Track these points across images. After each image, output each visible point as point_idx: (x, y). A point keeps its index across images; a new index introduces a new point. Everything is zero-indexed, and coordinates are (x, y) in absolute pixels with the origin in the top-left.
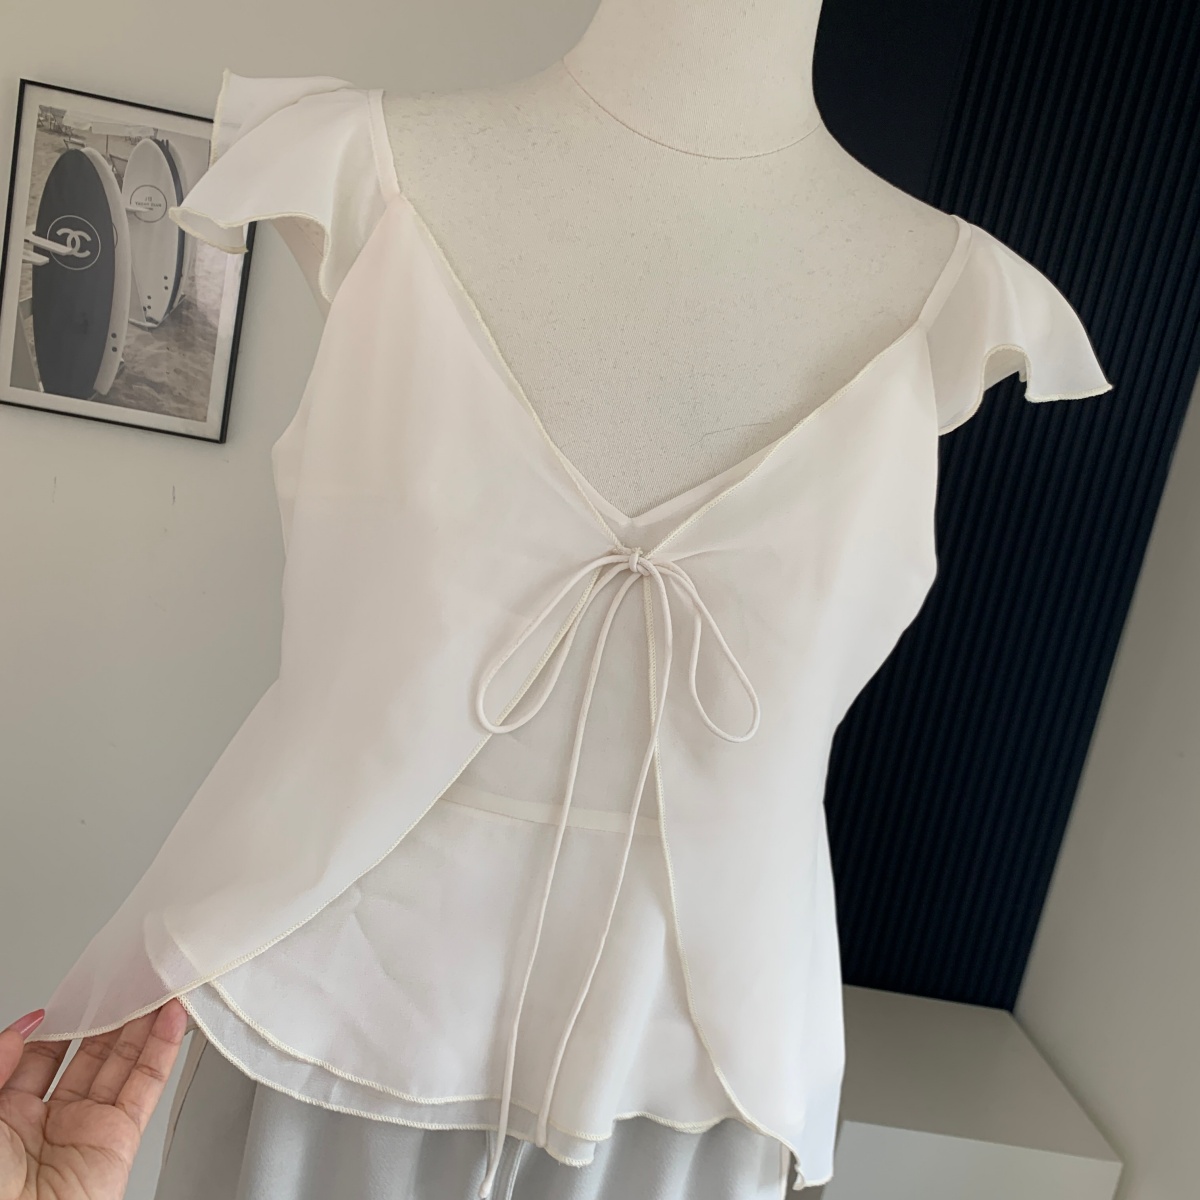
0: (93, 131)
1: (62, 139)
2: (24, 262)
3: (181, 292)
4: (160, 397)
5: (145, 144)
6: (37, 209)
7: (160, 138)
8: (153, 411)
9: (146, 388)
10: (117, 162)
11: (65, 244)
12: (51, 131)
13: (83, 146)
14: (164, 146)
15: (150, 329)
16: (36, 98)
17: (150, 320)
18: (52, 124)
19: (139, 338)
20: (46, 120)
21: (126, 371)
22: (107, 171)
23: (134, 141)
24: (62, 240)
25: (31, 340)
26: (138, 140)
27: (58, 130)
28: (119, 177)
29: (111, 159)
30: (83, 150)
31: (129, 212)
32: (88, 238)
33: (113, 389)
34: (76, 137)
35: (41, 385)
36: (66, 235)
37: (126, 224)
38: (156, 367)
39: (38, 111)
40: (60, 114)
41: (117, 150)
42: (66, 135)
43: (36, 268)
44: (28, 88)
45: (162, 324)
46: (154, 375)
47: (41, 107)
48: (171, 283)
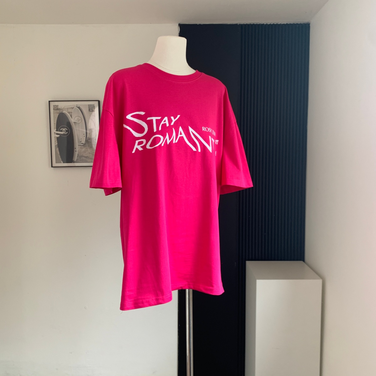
0: (65, 108)
1: (58, 111)
2: (55, 137)
3: (88, 137)
4: (87, 159)
5: (75, 108)
6: (56, 126)
7: (78, 106)
8: (86, 162)
9: (84, 158)
10: (70, 113)
11: (62, 132)
12: (56, 110)
13: (63, 111)
14: (79, 108)
15: (83, 145)
16: (52, 104)
17: (82, 144)
18: (56, 108)
19: (81, 148)
20: (55, 108)
21: (79, 155)
22: (69, 115)
23: (73, 108)
24: (62, 131)
25: (58, 153)
26: (74, 108)
27: (58, 109)
28: (71, 116)
29: (69, 113)
30: (63, 112)
31: (74, 122)
32: (67, 130)
33: (77, 160)
34: (61, 110)
35: (62, 162)
36: (62, 130)
37: (74, 125)
38: (85, 153)
39: (53, 106)
40: (58, 106)
41: (70, 111)
42: (59, 110)
43: (58, 138)
44: (51, 102)
45: (85, 144)
46: (85, 155)
47: (53, 105)
48: (85, 135)
